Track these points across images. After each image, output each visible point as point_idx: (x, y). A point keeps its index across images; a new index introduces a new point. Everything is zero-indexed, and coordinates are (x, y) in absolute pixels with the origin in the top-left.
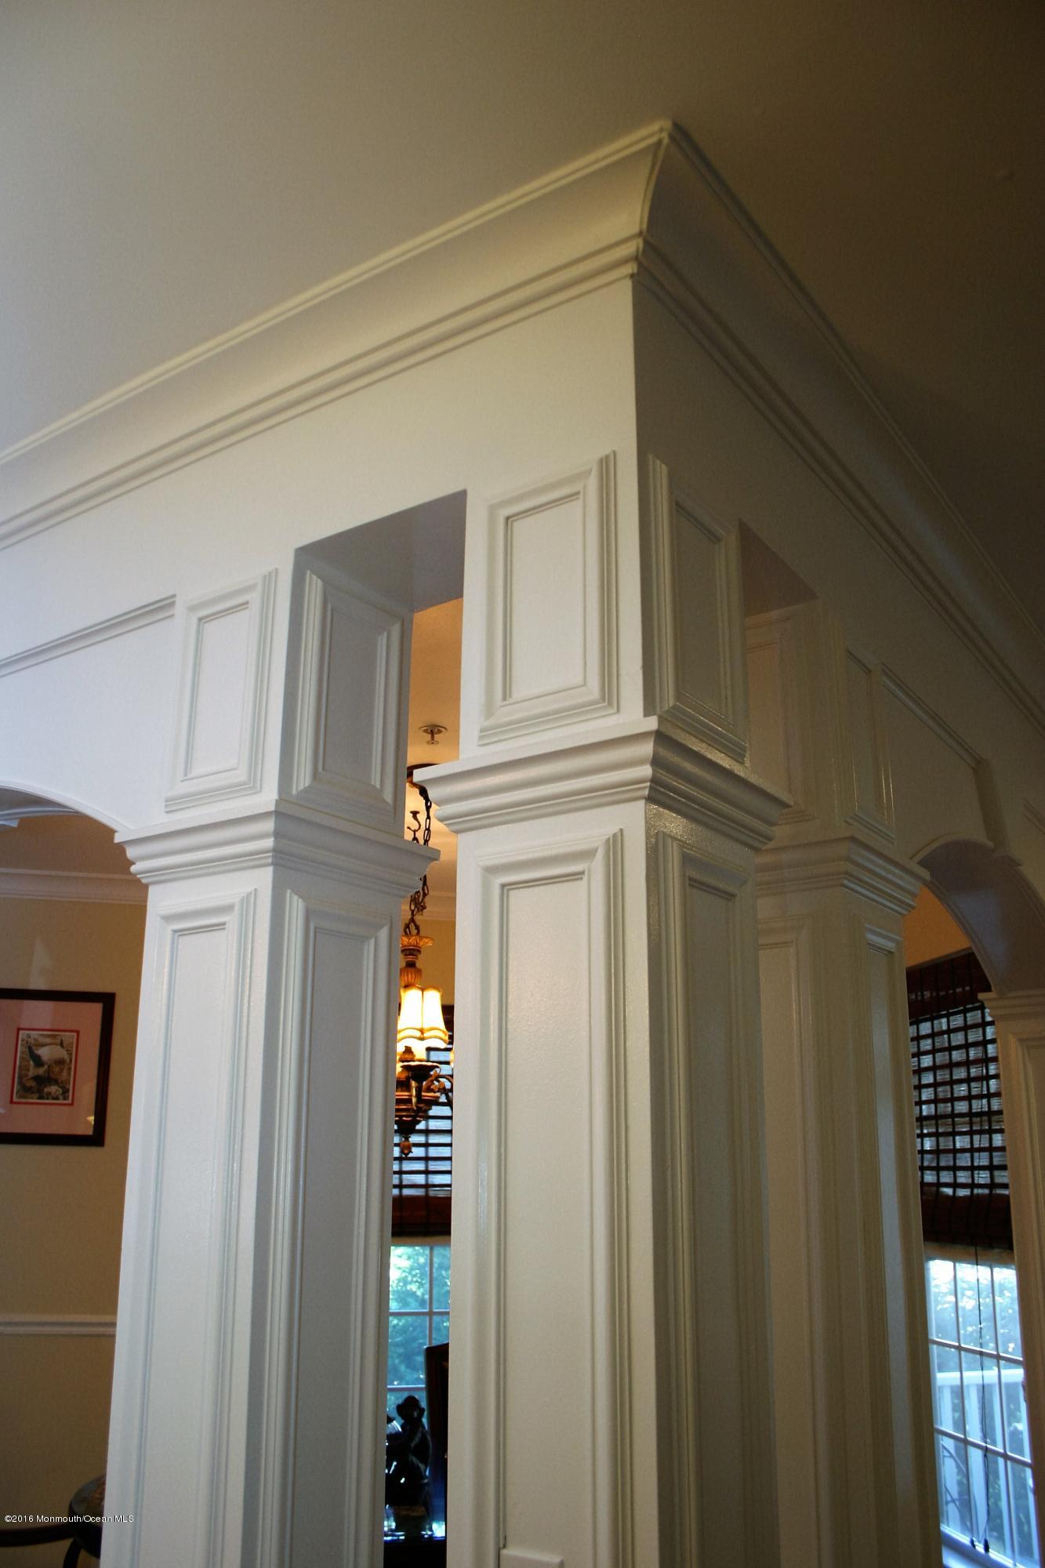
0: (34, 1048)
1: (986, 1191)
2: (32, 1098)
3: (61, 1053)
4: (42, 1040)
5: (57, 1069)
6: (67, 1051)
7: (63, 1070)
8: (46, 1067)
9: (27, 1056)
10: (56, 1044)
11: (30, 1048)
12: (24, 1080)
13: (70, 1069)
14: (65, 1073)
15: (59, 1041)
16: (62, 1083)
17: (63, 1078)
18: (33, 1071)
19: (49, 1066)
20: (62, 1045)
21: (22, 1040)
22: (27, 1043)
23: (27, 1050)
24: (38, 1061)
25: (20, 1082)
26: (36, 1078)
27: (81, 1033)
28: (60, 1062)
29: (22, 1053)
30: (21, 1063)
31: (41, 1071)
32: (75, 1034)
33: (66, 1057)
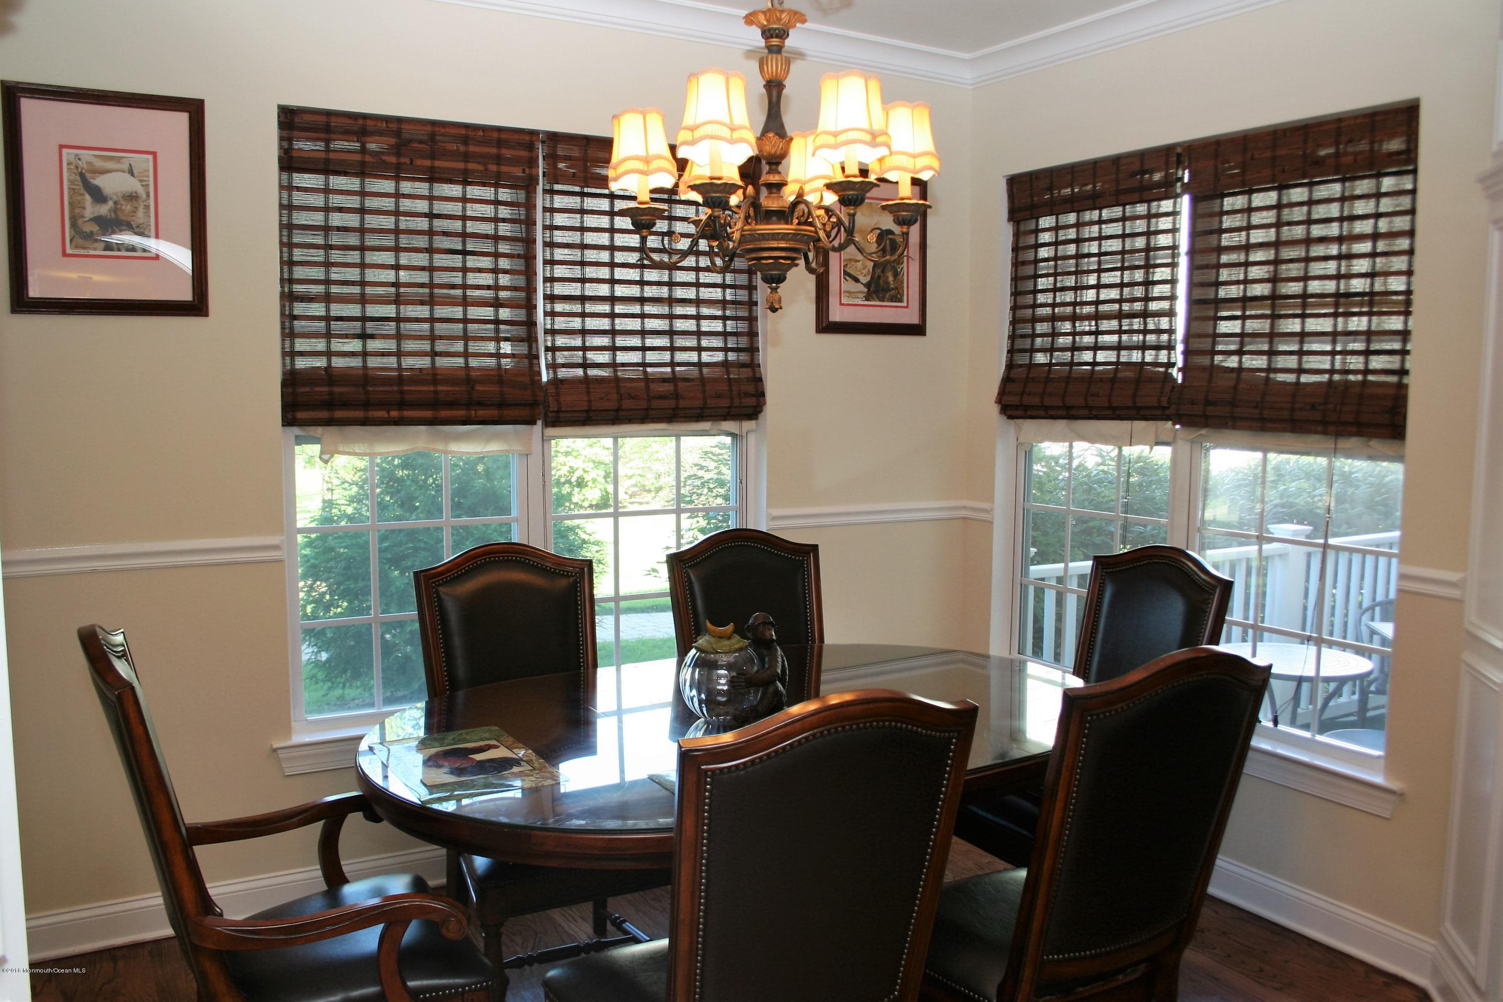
0: (88, 175)
1: (1360, 377)
2: (95, 249)
3: (131, 184)
4: (99, 164)
5: (128, 208)
6: (141, 181)
7: (136, 208)
8: (111, 204)
9: (79, 186)
10: (123, 171)
11: (82, 175)
12: (80, 222)
13: (147, 207)
14: (141, 213)
15: (125, 167)
16: (138, 227)
17: (141, 221)
18: (90, 209)
19: (115, 203)
20: (131, 172)
21: (69, 164)
22: (77, 167)
23: (78, 178)
24: (98, 196)
25: (74, 225)
26: (97, 219)
27: (159, 155)
28: (132, 197)
29: (71, 182)
30: (70, 197)
31: (104, 210)
32: (150, 157)
33: (141, 190)
